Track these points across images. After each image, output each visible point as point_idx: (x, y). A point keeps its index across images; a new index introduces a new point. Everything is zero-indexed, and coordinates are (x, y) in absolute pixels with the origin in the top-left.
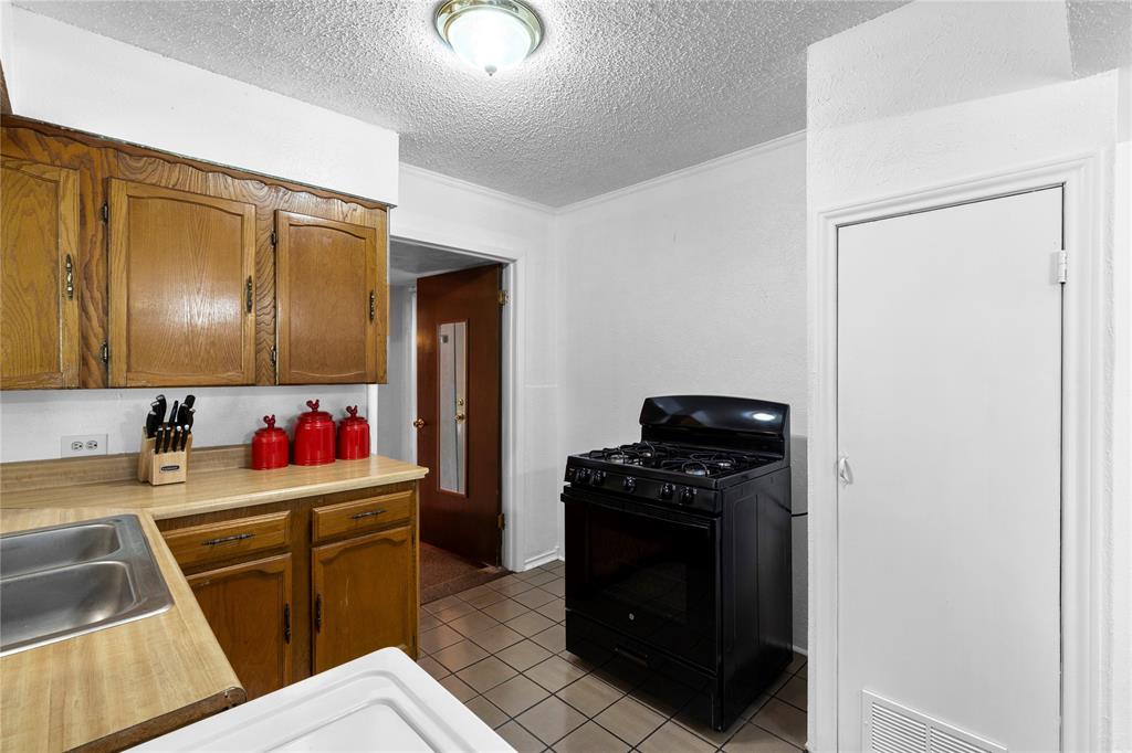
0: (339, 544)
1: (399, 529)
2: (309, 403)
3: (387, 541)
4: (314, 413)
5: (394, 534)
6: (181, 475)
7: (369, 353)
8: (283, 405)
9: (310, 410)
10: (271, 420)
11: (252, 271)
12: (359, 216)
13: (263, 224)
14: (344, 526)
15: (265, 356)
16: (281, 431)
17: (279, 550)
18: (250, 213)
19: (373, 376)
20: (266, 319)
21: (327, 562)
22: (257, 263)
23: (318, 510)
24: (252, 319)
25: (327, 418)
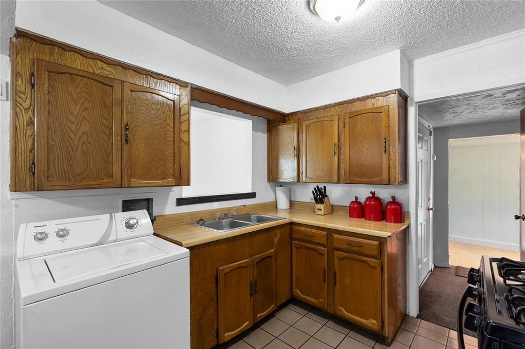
0: (344, 253)
1: (373, 260)
2: (371, 193)
3: (365, 262)
4: (373, 197)
5: (370, 261)
6: (322, 212)
7: (385, 169)
8: (363, 192)
9: (371, 196)
10: (356, 198)
11: (336, 140)
12: (381, 102)
13: (341, 121)
14: (344, 246)
15: (342, 172)
16: (359, 203)
17: (323, 245)
18: (336, 118)
19: (386, 181)
20: (342, 157)
21: (340, 259)
22: (339, 137)
23: (336, 236)
24: (336, 158)
25: (378, 200)
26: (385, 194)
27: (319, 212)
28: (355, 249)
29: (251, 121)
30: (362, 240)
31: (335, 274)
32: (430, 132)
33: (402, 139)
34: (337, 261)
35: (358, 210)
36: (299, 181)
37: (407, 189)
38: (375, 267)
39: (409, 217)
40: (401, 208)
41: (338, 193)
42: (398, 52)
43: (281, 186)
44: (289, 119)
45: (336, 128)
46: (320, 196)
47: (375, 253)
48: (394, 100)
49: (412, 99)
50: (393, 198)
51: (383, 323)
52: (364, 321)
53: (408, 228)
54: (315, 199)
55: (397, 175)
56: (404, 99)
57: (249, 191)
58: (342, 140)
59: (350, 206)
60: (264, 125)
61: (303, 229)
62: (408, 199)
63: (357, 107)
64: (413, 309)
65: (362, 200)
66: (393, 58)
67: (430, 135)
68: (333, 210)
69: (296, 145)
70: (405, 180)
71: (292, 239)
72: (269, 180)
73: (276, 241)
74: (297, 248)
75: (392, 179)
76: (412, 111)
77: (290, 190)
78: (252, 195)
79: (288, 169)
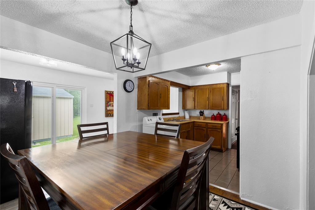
0: (211, 129)
1: (219, 130)
2: (218, 112)
3: (217, 131)
4: (219, 114)
6: (202, 119)
7: (222, 105)
8: (215, 112)
10: (213, 114)
11: (208, 96)
12: (222, 86)
13: (210, 90)
14: (211, 127)
15: (210, 106)
16: (214, 116)
17: (205, 127)
18: (208, 89)
19: (223, 109)
20: (210, 101)
21: (210, 131)
22: (209, 95)
23: (208, 124)
24: (208, 102)
25: (220, 114)
26: (222, 113)
27: (201, 119)
28: (214, 127)
29: (178, 88)
30: (216, 125)
31: (208, 135)
32: (237, 92)
33: (227, 96)
34: (209, 132)
35: (214, 118)
36: (194, 109)
37: (229, 111)
38: (220, 132)
39: (229, 119)
40: (227, 117)
41: (207, 113)
42: (227, 72)
43: (187, 110)
44: (191, 88)
45: (208, 92)
46: (202, 113)
47: (220, 128)
48: (225, 86)
49: (231, 85)
50: (225, 114)
51: (222, 146)
52: (217, 147)
53: (229, 122)
54: (200, 114)
55: (226, 107)
56: (228, 85)
57: (177, 112)
58: (210, 96)
59: (211, 117)
60: (181, 90)
61: (198, 123)
62: (229, 114)
63: (214, 86)
64: (230, 147)
65: (215, 115)
66: (225, 74)
67: (237, 93)
68: (205, 118)
69: (194, 97)
70: (228, 109)
71: (194, 126)
72: (183, 109)
73: (190, 126)
74: (196, 129)
75: (225, 108)
76: (230, 88)
77: (189, 112)
78: (178, 114)
79: (190, 104)
